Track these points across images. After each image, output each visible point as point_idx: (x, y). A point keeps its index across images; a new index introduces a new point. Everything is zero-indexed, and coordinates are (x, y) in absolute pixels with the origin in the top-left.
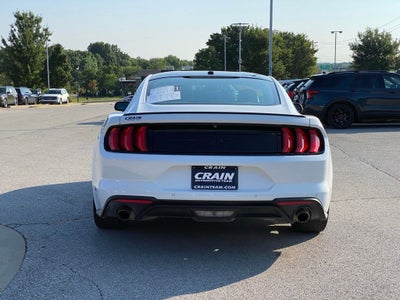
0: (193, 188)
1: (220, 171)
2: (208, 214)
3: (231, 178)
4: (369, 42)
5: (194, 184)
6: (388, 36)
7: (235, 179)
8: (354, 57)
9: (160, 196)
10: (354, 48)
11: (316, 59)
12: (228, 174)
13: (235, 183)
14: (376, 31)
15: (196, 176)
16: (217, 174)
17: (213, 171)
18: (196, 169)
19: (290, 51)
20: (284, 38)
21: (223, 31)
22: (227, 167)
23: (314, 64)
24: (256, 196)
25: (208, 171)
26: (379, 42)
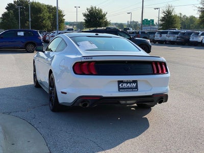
0: (119, 91)
1: (130, 83)
2: (124, 102)
3: (135, 85)
4: (92, 13)
5: (120, 89)
6: (101, 11)
7: (137, 86)
8: (85, 20)
9: (104, 95)
10: (85, 15)
11: (64, 20)
12: (133, 84)
13: (136, 88)
14: (95, 8)
15: (120, 85)
16: (129, 84)
17: (127, 82)
18: (120, 82)
19: (52, 15)
20: (47, 8)
21: (15, 2)
22: (133, 81)
23: (63, 22)
24: (146, 93)
25: (125, 82)
26: (97, 13)
